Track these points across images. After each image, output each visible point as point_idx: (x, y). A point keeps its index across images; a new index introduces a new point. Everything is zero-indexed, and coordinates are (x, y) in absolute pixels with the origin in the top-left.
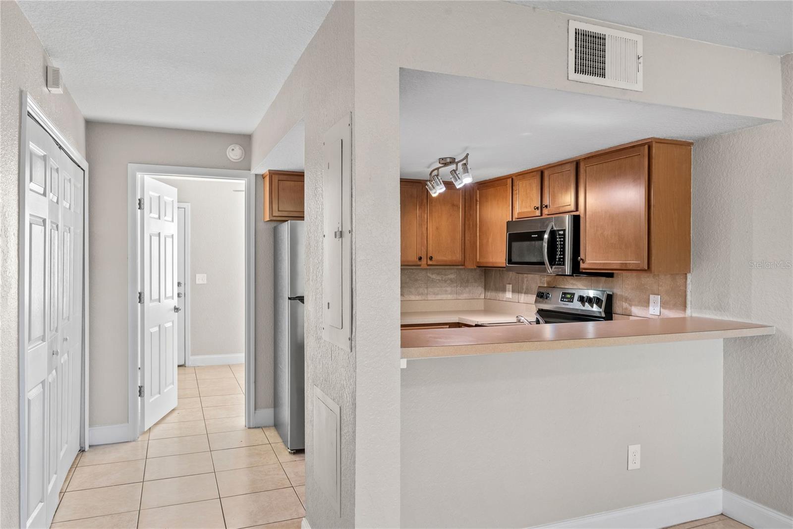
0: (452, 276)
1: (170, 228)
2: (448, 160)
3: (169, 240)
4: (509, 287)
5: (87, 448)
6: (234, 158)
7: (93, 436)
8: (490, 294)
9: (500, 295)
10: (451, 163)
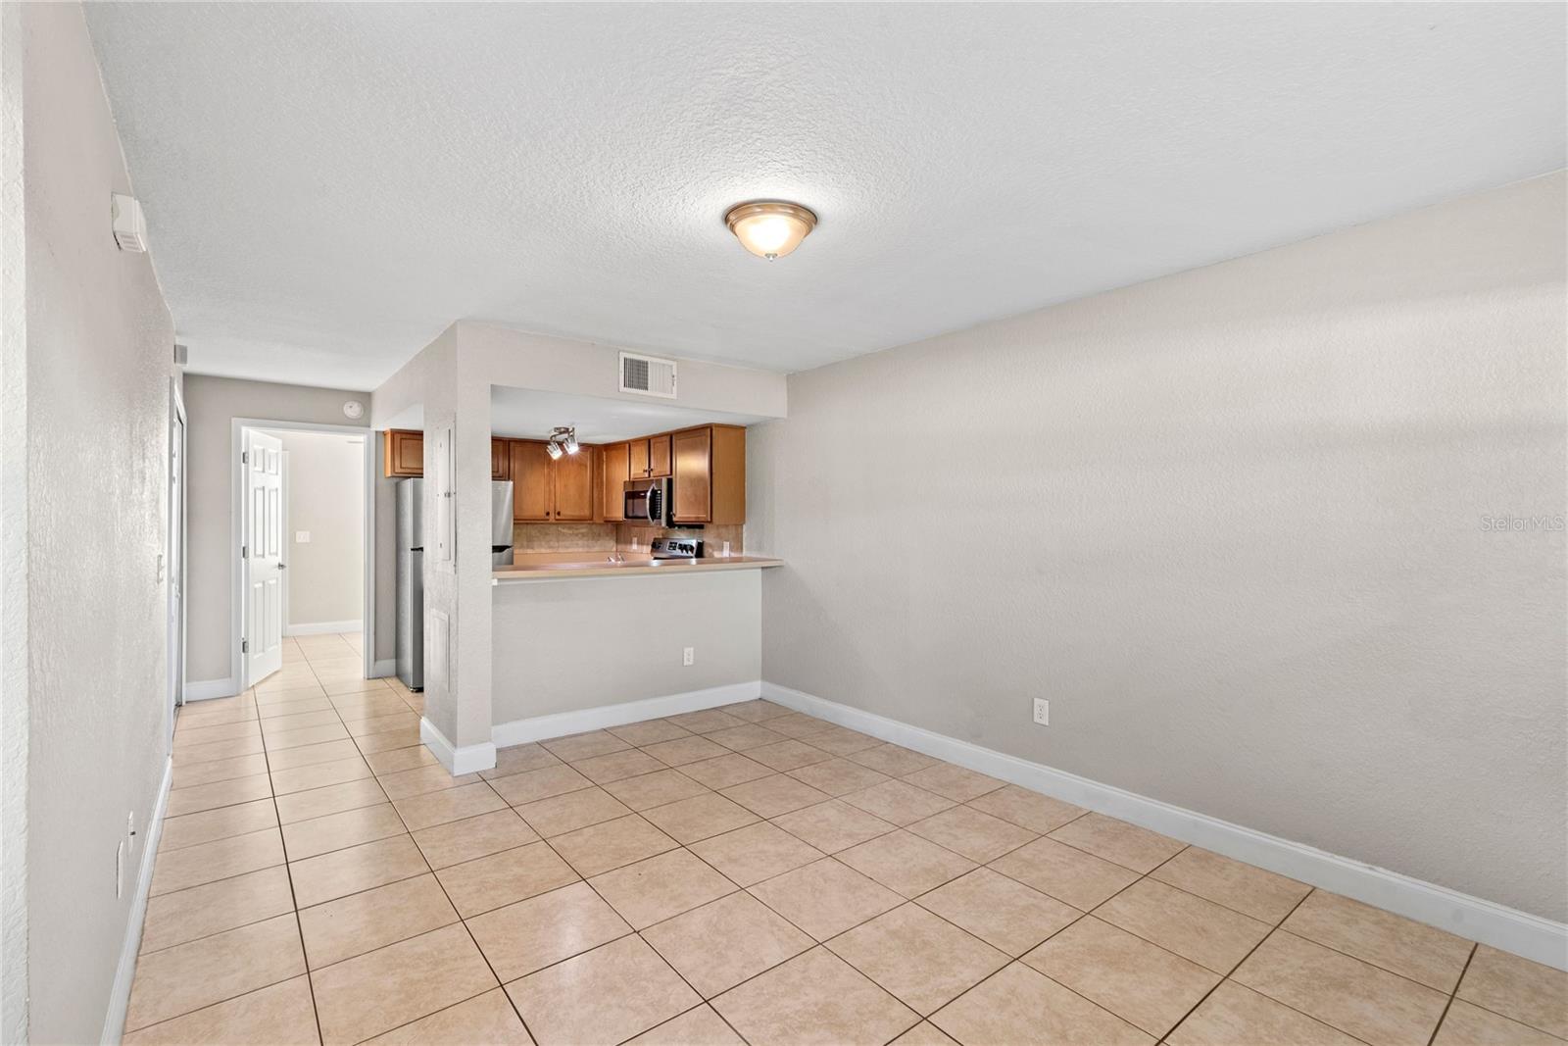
0: (584, 531)
1: (275, 481)
2: (562, 430)
3: (273, 494)
4: (635, 539)
5: (184, 703)
6: (352, 414)
7: (190, 691)
8: (620, 547)
9: (628, 548)
10: (564, 432)
